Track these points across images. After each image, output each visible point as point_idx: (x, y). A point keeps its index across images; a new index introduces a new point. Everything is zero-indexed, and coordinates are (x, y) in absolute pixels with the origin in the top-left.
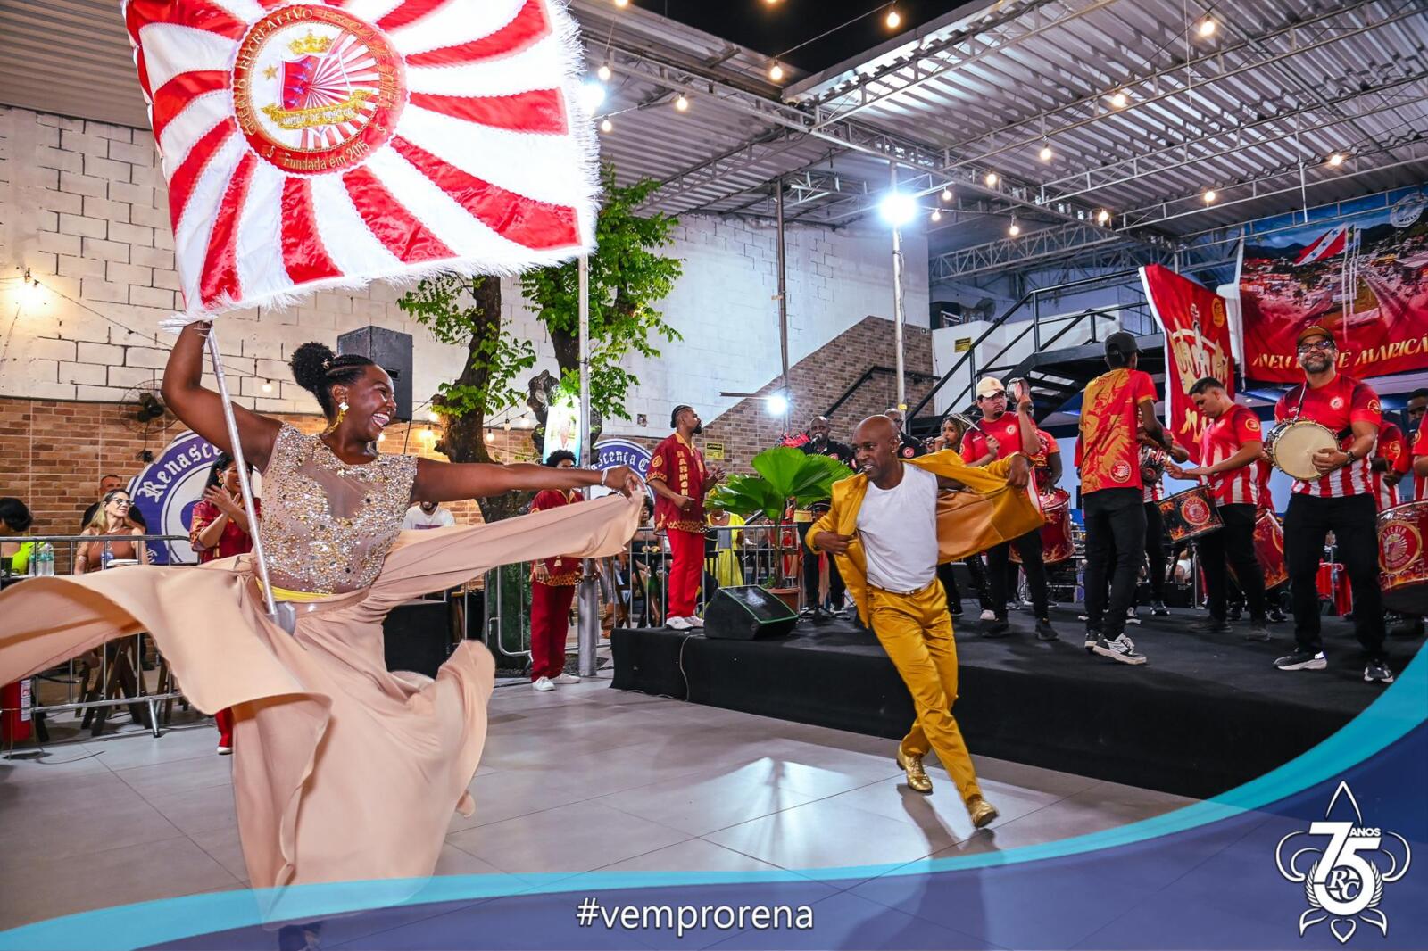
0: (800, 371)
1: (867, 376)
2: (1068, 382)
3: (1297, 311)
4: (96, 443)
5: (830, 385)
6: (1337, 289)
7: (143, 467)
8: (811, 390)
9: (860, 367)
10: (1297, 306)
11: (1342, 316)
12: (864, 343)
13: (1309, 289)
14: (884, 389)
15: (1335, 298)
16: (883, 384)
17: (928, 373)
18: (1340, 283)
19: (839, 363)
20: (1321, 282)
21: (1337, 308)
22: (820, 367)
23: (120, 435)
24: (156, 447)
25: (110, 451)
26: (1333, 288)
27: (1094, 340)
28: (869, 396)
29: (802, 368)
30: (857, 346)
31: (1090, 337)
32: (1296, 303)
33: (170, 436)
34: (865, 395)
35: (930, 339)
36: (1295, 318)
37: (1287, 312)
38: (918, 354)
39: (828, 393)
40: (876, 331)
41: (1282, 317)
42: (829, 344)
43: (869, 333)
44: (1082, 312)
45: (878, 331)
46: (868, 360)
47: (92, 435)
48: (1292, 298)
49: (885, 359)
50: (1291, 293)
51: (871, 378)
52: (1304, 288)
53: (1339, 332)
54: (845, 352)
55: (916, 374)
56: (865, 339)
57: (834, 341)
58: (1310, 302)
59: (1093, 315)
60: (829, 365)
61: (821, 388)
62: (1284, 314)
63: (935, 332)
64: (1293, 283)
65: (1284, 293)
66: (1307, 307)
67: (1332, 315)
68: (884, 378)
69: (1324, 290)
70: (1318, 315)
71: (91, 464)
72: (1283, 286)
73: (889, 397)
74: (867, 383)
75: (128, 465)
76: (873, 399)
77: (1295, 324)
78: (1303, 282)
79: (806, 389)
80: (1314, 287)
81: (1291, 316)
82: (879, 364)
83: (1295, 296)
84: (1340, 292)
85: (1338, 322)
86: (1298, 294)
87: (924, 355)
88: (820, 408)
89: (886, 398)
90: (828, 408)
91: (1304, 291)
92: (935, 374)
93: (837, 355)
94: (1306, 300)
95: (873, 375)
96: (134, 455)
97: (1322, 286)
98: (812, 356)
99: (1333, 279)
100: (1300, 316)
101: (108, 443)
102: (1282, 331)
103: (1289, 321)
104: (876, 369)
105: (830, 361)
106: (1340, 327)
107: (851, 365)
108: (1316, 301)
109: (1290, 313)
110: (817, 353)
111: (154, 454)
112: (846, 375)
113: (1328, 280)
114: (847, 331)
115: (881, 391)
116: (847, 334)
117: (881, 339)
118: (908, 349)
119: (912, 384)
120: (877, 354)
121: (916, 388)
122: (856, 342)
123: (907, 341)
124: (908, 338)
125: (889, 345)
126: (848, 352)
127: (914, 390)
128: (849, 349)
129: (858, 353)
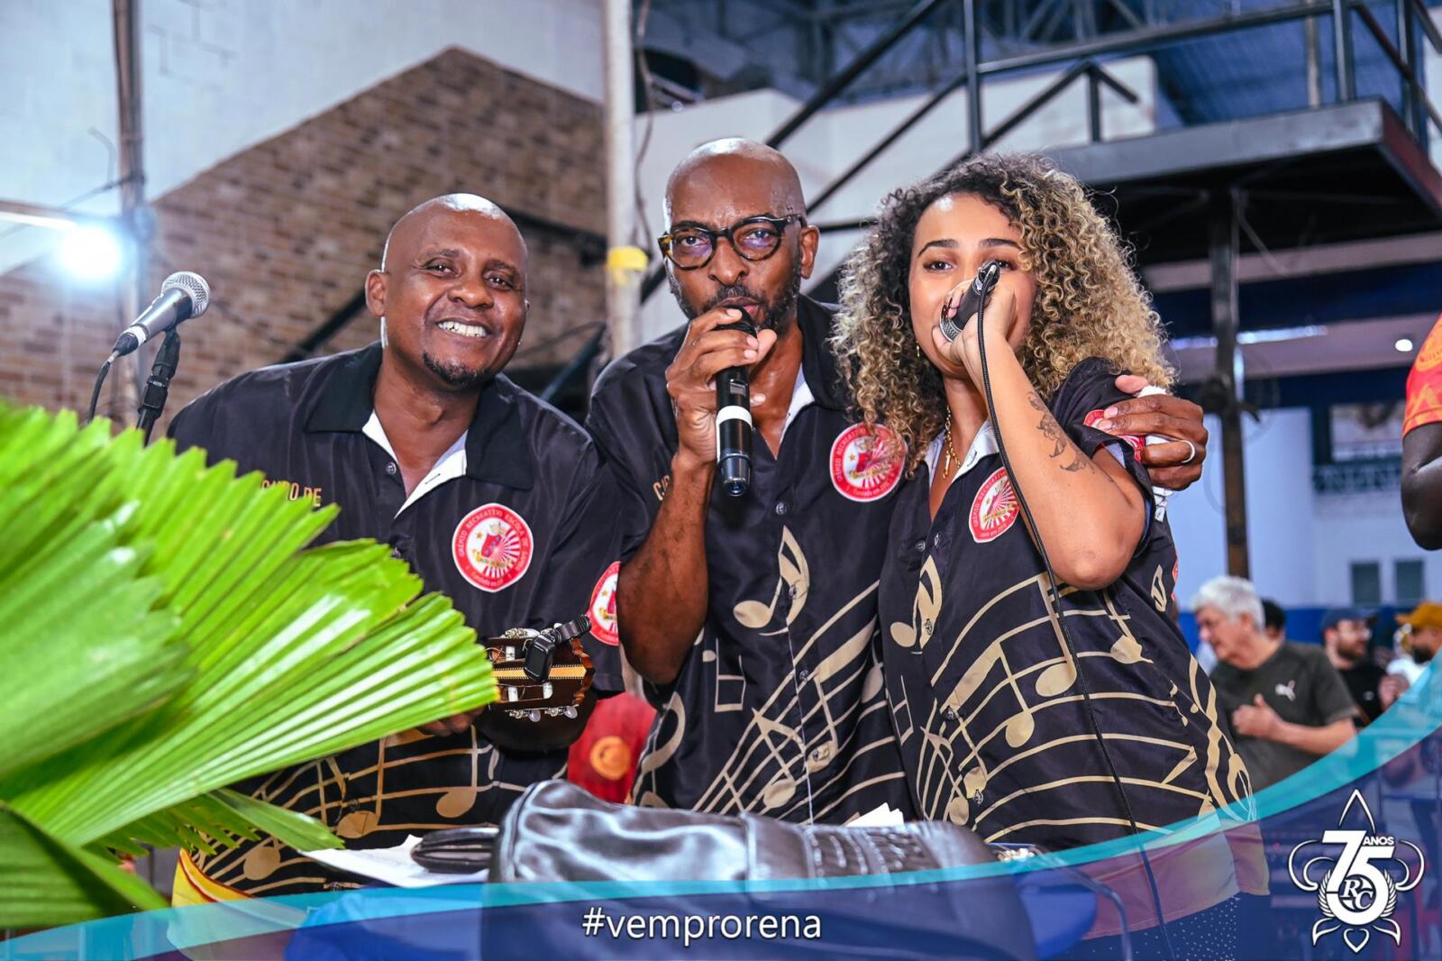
0: (226, 192)
5: (328, 246)
8: (262, 257)
12: (434, 127)
19: (358, 180)
22: (297, 185)
29: (235, 182)
30: (415, 133)
39: (322, 269)
40: (474, 93)
42: (325, 119)
43: (454, 101)
45: (479, 99)
54: (377, 146)
55: (592, 237)
56: (440, 116)
57: (343, 107)
60: (327, 182)
61: (299, 251)
79: (248, 254)
88: (294, 317)
90: (320, 320)
93: (351, 158)
98: (271, 149)
105: (331, 170)
110: (287, 138)
116: (383, 91)
117: (487, 120)
118: (565, 162)
119: (575, 263)
120: (475, 164)
121: (587, 277)
122: (411, 120)
123: (560, 139)
124: (567, 129)
125: (514, 144)
126: (388, 148)
127: (579, 283)
128: (392, 138)
129: (418, 156)
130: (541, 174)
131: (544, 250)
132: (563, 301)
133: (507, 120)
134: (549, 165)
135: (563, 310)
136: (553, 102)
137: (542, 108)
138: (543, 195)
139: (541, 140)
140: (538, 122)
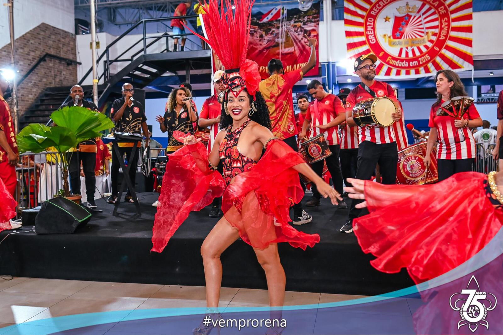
1: (42, 59)
2: (154, 71)
3: (261, 45)
5: (21, 63)
6: (277, 36)
9: (38, 53)
10: (261, 43)
11: (279, 49)
12: (40, 39)
13: (266, 34)
14: (51, 67)
15: (276, 40)
16: (51, 65)
17: (74, 60)
18: (278, 34)
20: (271, 32)
21: (277, 45)
26: (276, 35)
27: (167, 49)
28: (43, 71)
30: (36, 40)
31: (166, 48)
32: (260, 41)
34: (41, 70)
35: (74, 40)
36: (260, 48)
37: (256, 44)
38: (69, 48)
40: (47, 32)
41: (254, 46)
43: (42, 33)
44: (160, 34)
46: (42, 49)
48: (259, 38)
49: (52, 49)
50: (258, 36)
51: (45, 60)
52: (264, 33)
53: (277, 56)
55: (69, 60)
56: (41, 37)
58: (266, 41)
59: (167, 37)
62: (255, 45)
63: (78, 37)
64: (259, 31)
65: (255, 35)
66: (264, 44)
67: (275, 48)
68: (51, 61)
69: (272, 36)
70: (269, 48)
72: (255, 31)
73: (54, 72)
74: (42, 63)
76: (45, 73)
77: (260, 51)
78: (263, 31)
80: (268, 34)
81: (258, 47)
82: (49, 52)
83: (260, 37)
84: (279, 38)
85: (277, 51)
86: (261, 36)
87: (72, 49)
89: (53, 73)
91: (264, 35)
92: (78, 60)
93: (25, 46)
94: (264, 40)
95: (46, 58)
97: (272, 34)
99: (276, 31)
100: (262, 47)
102: (254, 54)
103: (256, 49)
104: (47, 55)
106: (278, 54)
107: (33, 51)
108: (269, 41)
109: (258, 45)
112: (30, 57)
113: (274, 31)
114: (31, 31)
115: (49, 68)
116: (30, 32)
117: (49, 37)
118: (64, 45)
119: (66, 65)
120: (47, 46)
121: (68, 68)
122: (35, 38)
123: (63, 40)
124: (63, 38)
125: (54, 41)
126: (31, 43)
127: (67, 69)
128: (32, 41)
129: (37, 45)
130: (60, 47)
131: (60, 63)
132: (64, 73)
133: (53, 37)
134: (61, 45)
135: (64, 74)
136: (62, 33)
137: (60, 34)
138: (60, 52)
139: (59, 41)
140: (59, 37)
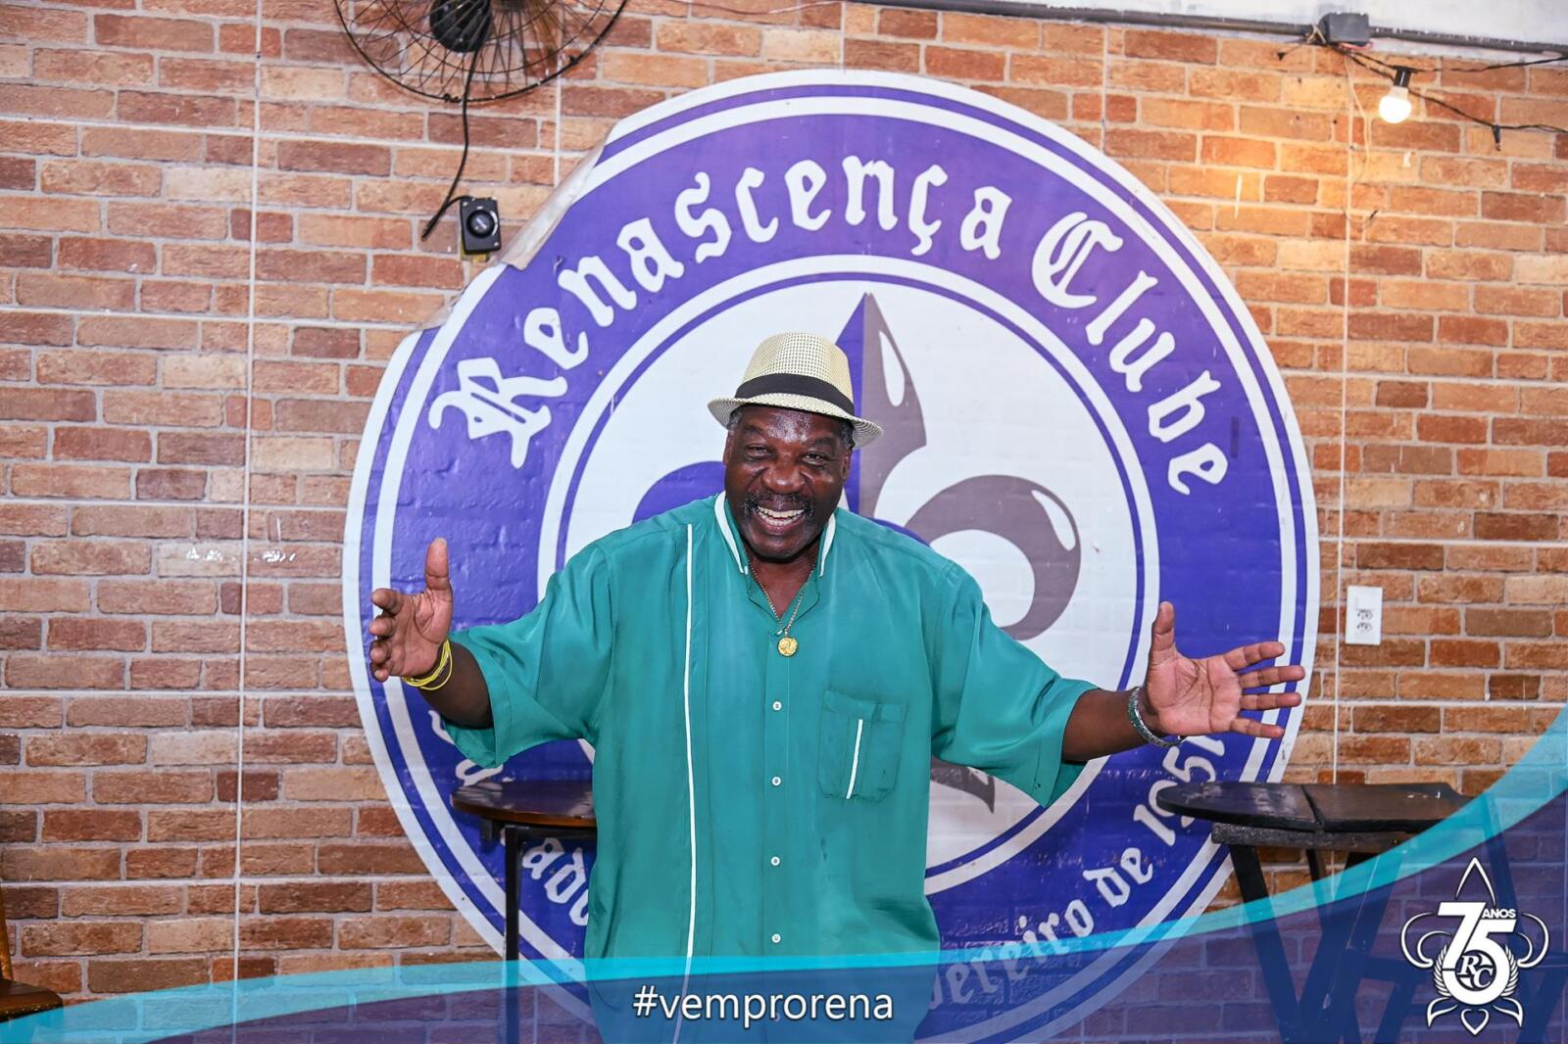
4: (237, 153)
7: (458, 282)
23: (345, 116)
24: (518, 178)
25: (301, 193)
33: (587, 127)
47: (220, 110)
71: (212, 262)
75: (392, 270)
96: (417, 219)
101: (295, 157)
111: (506, 215)
